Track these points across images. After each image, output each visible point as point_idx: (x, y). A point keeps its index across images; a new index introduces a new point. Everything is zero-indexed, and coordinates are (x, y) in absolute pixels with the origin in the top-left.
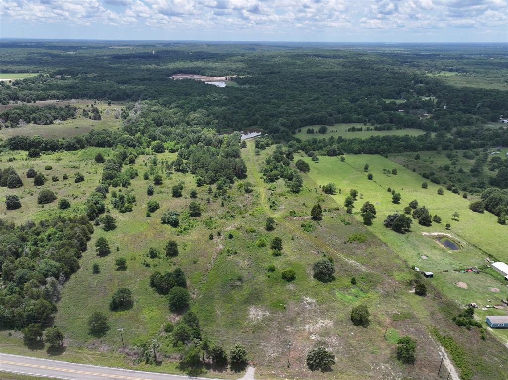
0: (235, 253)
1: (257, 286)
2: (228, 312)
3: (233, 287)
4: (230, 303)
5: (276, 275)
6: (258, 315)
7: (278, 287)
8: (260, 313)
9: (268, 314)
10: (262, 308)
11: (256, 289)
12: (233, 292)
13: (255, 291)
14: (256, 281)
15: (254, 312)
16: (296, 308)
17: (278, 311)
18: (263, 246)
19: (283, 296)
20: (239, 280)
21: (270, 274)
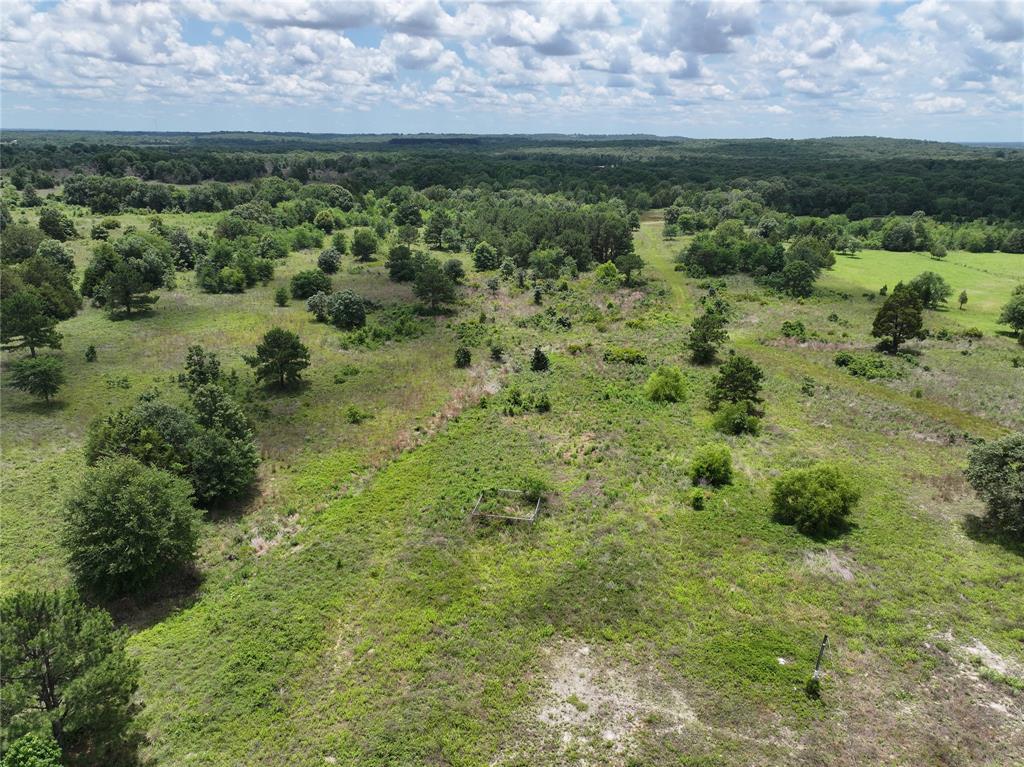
0: (544, 408)
1: (624, 539)
2: (406, 660)
3: (486, 525)
4: (441, 608)
5: (737, 502)
6: (604, 714)
7: (753, 559)
8: (626, 698)
9: (683, 715)
10: (640, 663)
11: (615, 551)
12: (479, 551)
13: (606, 559)
14: (622, 515)
15: (579, 687)
16: (907, 709)
17: (760, 704)
18: (671, 399)
19: (793, 614)
20: (531, 500)
21: (704, 491)
